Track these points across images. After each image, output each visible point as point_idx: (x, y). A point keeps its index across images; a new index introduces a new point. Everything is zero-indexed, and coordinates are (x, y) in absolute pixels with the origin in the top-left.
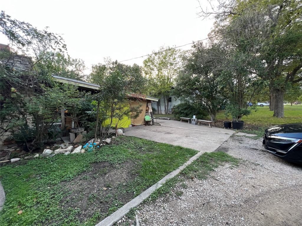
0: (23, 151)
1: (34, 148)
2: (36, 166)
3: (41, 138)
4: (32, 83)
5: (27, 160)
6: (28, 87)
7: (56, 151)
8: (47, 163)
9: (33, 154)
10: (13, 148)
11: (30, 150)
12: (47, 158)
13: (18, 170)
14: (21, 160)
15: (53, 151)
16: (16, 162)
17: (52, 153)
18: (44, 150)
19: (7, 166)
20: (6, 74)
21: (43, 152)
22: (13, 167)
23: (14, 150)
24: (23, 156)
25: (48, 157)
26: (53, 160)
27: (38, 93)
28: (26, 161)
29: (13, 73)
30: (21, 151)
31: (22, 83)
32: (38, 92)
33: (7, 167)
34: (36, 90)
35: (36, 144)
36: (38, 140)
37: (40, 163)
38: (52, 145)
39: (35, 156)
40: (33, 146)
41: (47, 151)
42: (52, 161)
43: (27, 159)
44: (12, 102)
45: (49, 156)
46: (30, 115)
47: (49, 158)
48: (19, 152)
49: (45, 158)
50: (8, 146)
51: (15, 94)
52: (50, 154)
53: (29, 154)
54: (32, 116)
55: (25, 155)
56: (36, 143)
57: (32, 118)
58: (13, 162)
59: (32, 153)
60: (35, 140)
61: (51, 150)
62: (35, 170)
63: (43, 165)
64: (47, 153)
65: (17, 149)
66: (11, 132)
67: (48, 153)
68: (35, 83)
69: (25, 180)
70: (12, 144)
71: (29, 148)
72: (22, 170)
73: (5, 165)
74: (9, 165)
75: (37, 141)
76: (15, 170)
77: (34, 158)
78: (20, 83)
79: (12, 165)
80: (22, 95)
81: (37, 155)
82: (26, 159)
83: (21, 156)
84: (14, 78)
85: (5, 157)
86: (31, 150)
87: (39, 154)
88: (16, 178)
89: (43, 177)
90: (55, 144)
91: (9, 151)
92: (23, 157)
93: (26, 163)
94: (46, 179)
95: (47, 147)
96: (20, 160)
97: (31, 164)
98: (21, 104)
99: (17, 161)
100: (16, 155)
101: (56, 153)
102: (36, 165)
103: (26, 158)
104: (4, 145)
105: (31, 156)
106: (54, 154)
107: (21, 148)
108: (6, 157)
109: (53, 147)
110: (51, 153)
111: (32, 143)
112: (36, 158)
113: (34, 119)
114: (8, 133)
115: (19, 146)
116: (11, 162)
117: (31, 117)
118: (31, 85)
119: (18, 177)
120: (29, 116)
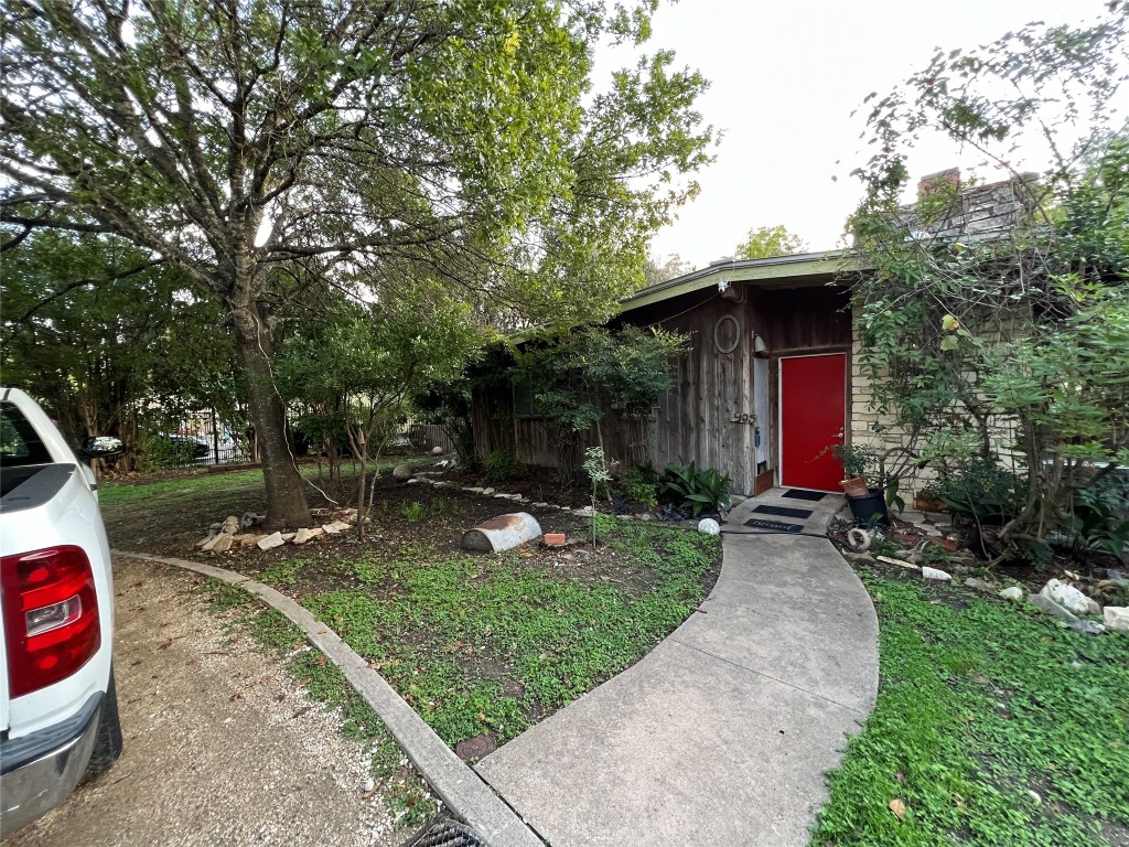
0: (967, 550)
1: (1005, 555)
2: (1000, 640)
3: (1038, 523)
4: (1020, 281)
5: (972, 594)
6: (1005, 301)
7: (1114, 614)
8: (1052, 653)
9: (1000, 579)
10: (937, 528)
11: (989, 556)
12: (1056, 628)
13: (933, 620)
14: (954, 583)
15: (1096, 604)
16: (936, 581)
17: (1088, 613)
18: (1053, 582)
19: (908, 584)
20: (932, 271)
21: (1045, 589)
22: (921, 598)
23: (939, 534)
24: (965, 568)
25: (1063, 624)
26: (1085, 654)
27: (1045, 323)
28: (969, 597)
29: (956, 261)
30: (960, 547)
31: (981, 288)
32: (1048, 314)
33: (909, 589)
34: (1038, 310)
35: (1016, 540)
36: (1025, 524)
37: (1017, 636)
38: (1099, 570)
39: (1006, 593)
40: (1005, 545)
41: (1064, 593)
42: (1082, 657)
43: (975, 590)
44: (943, 368)
45: (1068, 620)
46: (1006, 416)
47: (1069, 629)
48: (954, 548)
49: (1049, 622)
50: (926, 516)
51: (953, 339)
52: (1077, 614)
53: (987, 570)
54: (1015, 419)
55: (972, 569)
56: (1015, 535)
57: (1016, 430)
58: (927, 579)
59: (998, 570)
60: (1013, 522)
61: (1086, 592)
62: (992, 654)
63: (1029, 651)
64: (1062, 603)
65: (948, 533)
66: (938, 469)
67: (1067, 601)
68: (1036, 278)
69: (945, 676)
70: (940, 511)
71: (986, 545)
72: (945, 625)
73: (904, 580)
74: (914, 584)
75: (1024, 529)
76: (926, 613)
77: (1000, 598)
78: (975, 293)
79: (921, 590)
80: (976, 339)
81: (1015, 592)
82: (970, 587)
83: (958, 567)
84: (956, 277)
85: (909, 552)
86: (994, 557)
87: (1024, 589)
88: (921, 646)
89: (1018, 712)
90: (1117, 572)
91: (925, 532)
92: (961, 574)
93: (966, 606)
94: (1031, 734)
95: (1068, 573)
96: (948, 582)
97: (980, 618)
98: (978, 374)
99: (942, 581)
100: (941, 558)
101: (1114, 625)
102: (1001, 635)
103: (971, 582)
104: (918, 508)
105: (989, 585)
106: (1102, 627)
107: (963, 535)
108: (914, 555)
109: (1103, 582)
110: (1083, 609)
111: (1002, 532)
112: (1010, 600)
113: (1022, 432)
114: (929, 473)
115: (957, 527)
116: (921, 573)
117: (1014, 424)
118: (1017, 289)
119: (927, 645)
120: (1004, 420)
